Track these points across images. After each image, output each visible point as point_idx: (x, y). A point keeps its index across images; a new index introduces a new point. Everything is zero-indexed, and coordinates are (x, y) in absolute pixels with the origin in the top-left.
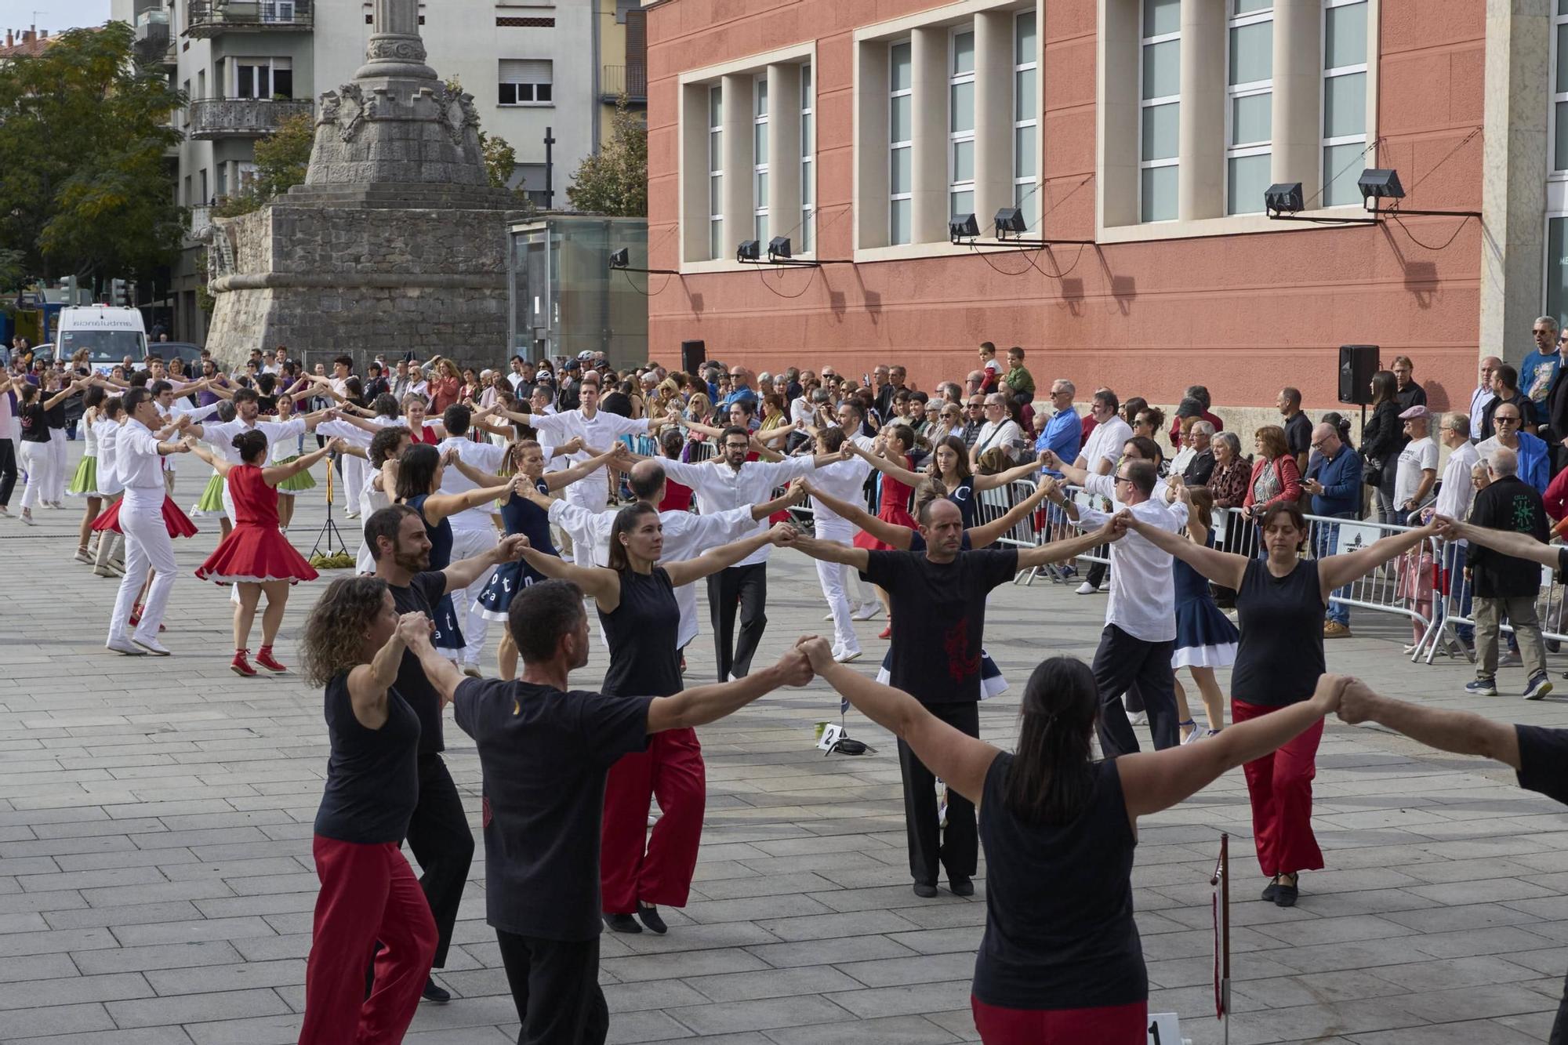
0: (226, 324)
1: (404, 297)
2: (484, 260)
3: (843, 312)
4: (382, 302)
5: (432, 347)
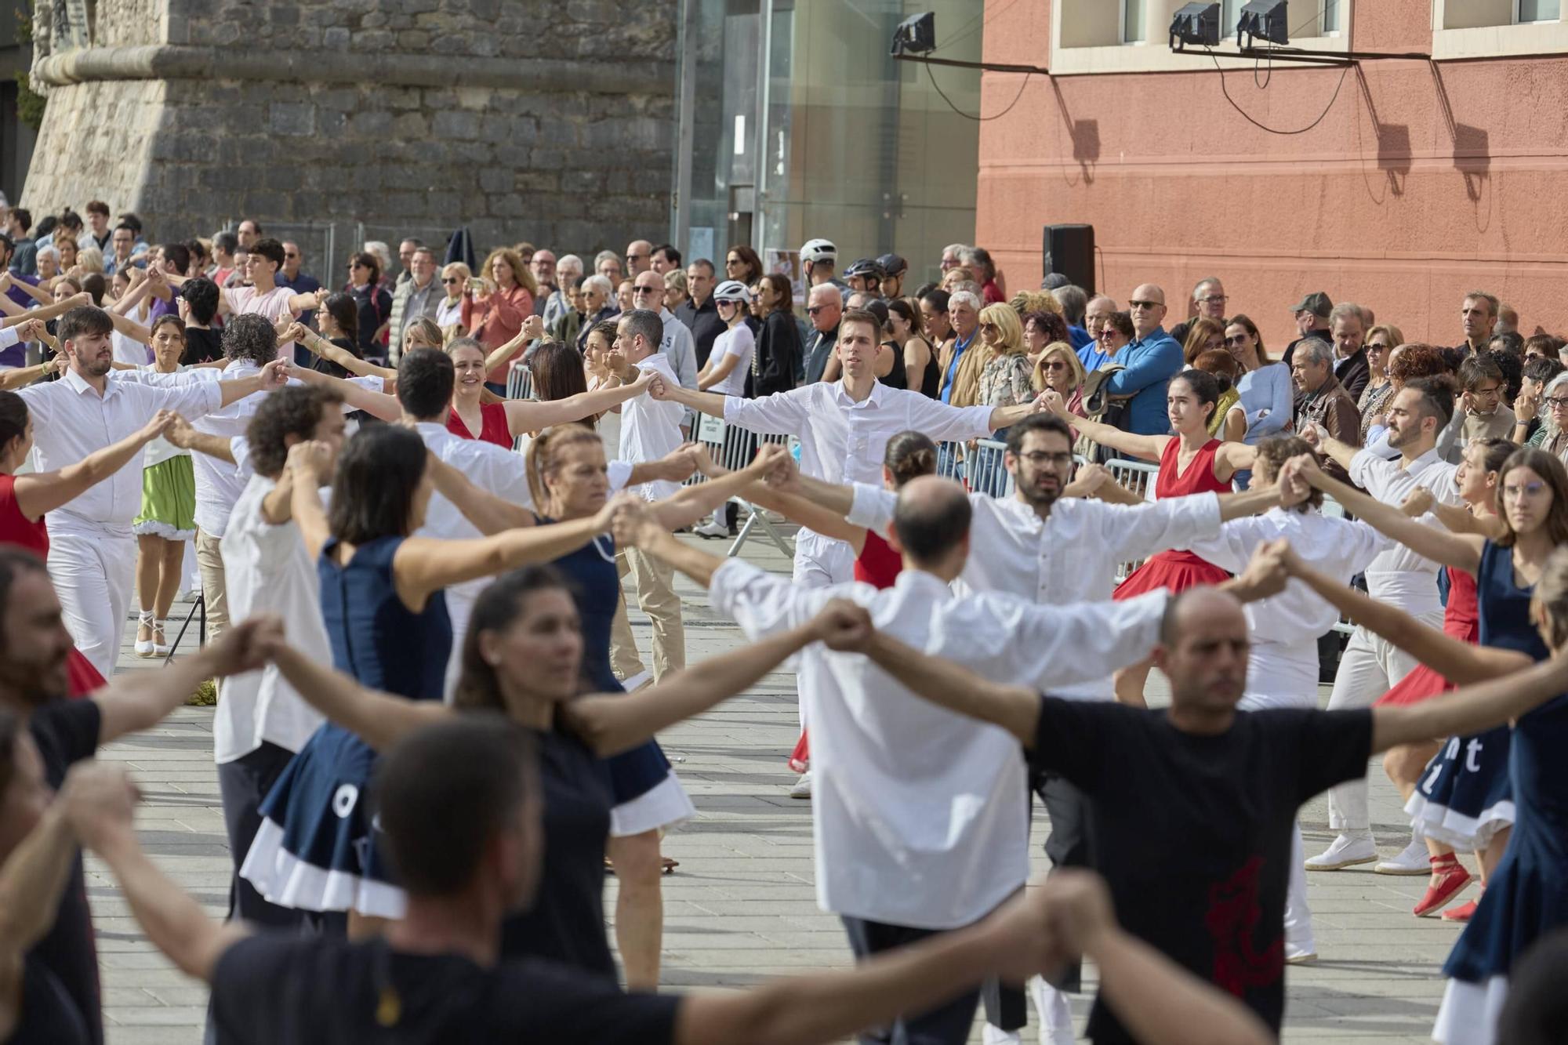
0: (65, 159)
1: (454, 108)
2: (632, 31)
3: (1405, 171)
4: (402, 118)
5: (510, 223)
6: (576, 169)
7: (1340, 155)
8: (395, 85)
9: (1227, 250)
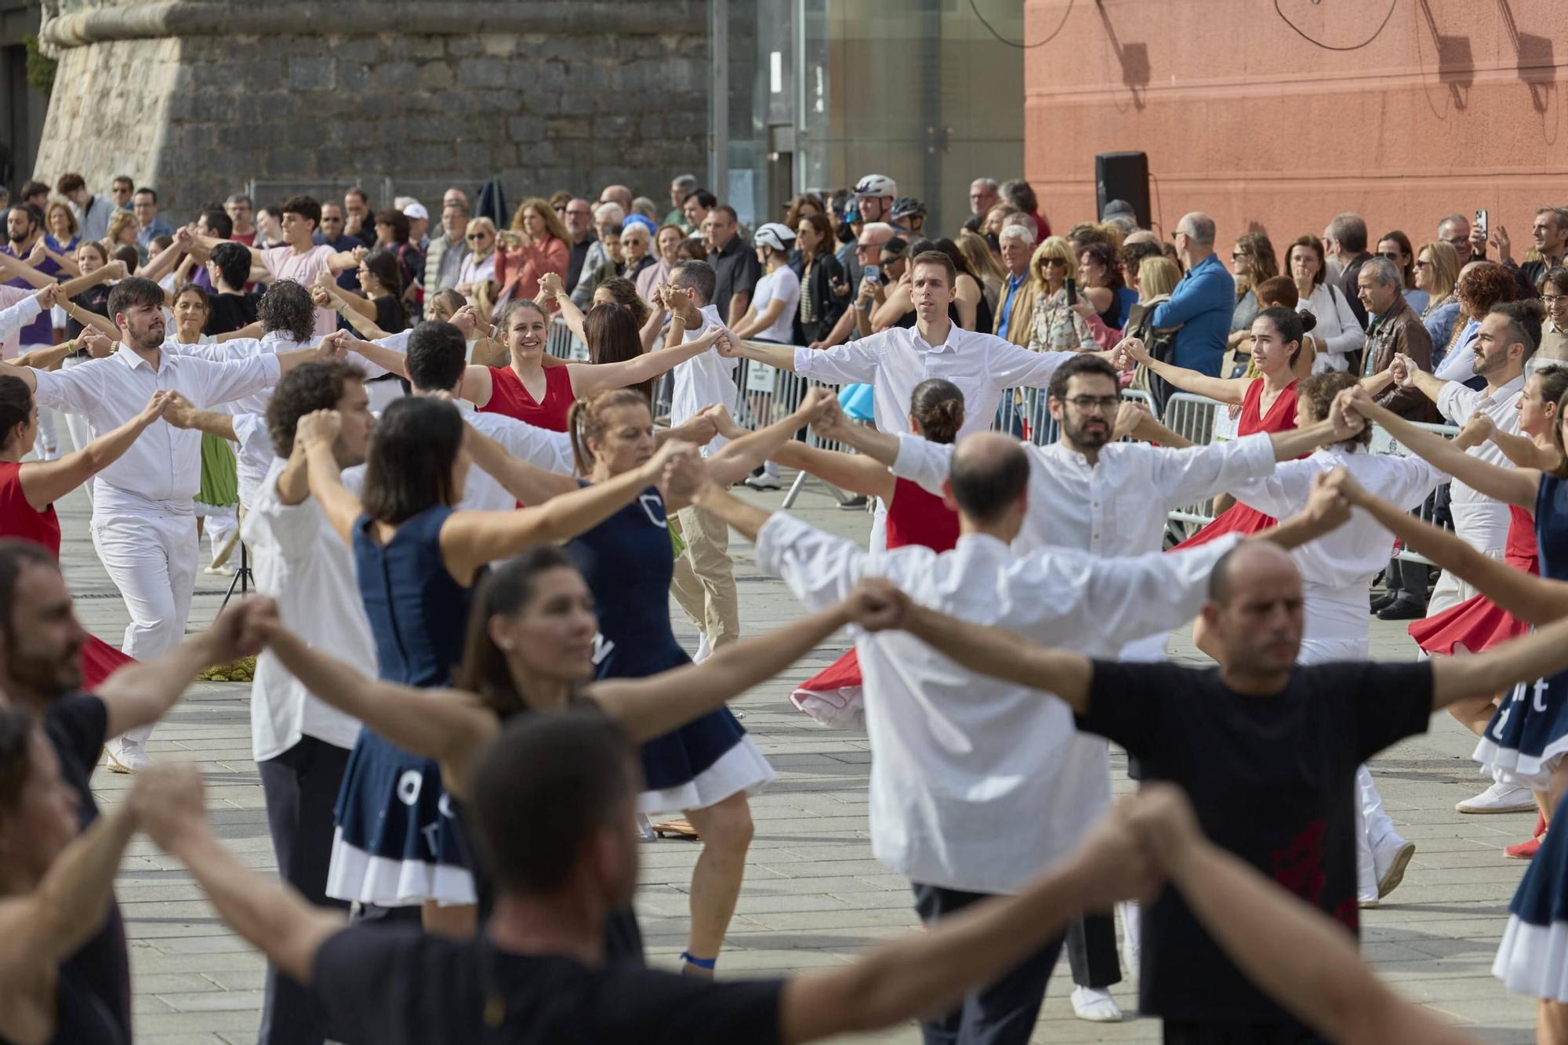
0: (79, 123)
1: (479, 55)
4: (427, 67)
5: (542, 172)
6: (607, 114)
7: (1400, 70)
8: (416, 34)
9: (1287, 173)
